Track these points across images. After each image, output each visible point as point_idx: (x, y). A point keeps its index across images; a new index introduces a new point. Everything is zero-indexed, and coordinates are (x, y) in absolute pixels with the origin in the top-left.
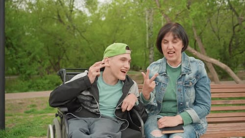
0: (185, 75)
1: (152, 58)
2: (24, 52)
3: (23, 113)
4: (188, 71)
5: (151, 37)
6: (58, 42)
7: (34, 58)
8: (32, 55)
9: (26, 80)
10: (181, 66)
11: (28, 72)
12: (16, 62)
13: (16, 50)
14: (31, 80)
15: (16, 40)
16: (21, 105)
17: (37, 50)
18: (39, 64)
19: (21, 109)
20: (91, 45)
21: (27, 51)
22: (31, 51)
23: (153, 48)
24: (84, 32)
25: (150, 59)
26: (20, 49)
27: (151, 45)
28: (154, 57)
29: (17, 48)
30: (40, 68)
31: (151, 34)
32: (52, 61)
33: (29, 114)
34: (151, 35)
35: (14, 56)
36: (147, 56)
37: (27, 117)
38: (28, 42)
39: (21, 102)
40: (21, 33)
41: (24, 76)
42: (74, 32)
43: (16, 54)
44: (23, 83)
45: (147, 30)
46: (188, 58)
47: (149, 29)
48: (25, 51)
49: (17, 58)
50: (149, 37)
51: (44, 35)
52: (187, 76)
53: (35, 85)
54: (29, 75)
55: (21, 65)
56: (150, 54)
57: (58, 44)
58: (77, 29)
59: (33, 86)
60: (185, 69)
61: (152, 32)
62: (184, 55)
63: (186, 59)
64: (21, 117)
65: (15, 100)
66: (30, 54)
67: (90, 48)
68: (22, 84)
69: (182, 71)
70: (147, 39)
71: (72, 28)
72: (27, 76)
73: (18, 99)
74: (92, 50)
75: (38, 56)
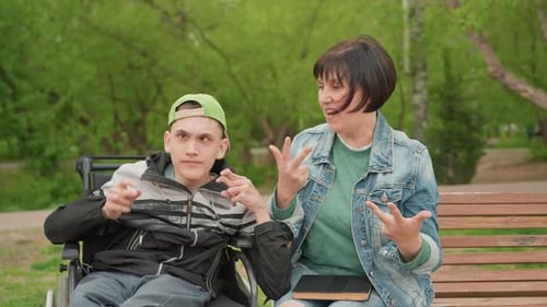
0: (376, 173)
1: (423, 106)
2: (38, 94)
3: (28, 269)
4: (385, 165)
5: (419, 40)
6: (136, 59)
7: (67, 111)
8: (62, 102)
9: (43, 174)
10: (370, 149)
11: (49, 151)
12: (15, 122)
13: (13, 86)
14: (59, 175)
15: (13, 58)
16: (23, 248)
17: (75, 86)
18: (81, 127)
19: (24, 258)
20: (235, 69)
21: (48, 90)
22: (57, 90)
23: (423, 74)
24: (212, 28)
25: (416, 107)
26: (25, 85)
27: (419, 65)
28: (427, 103)
29: (16, 81)
30: (85, 138)
31: (416, 30)
32: (124, 117)
33: (44, 272)
34: (418, 34)
35: (10, 105)
36: (406, 98)
37: (36, 281)
38: (48, 64)
39: (23, 237)
40: (27, 35)
41: (38, 163)
42: (183, 30)
43: (14, 97)
44: (37, 184)
45: (405, 17)
46: (389, 132)
47: (412, 14)
48: (42, 90)
49: (18, 110)
50: (412, 40)
51: (96, 40)
52: (380, 177)
53: (71, 188)
54: (53, 158)
55: (31, 130)
56: (415, 92)
57: (139, 68)
58: (193, 21)
59: (65, 191)
60: (379, 159)
61: (421, 25)
62: (382, 126)
63: (385, 134)
64: (21, 280)
65: (8, 232)
66: (54, 97)
67: (233, 77)
68: (33, 187)
69: (371, 164)
70: (407, 45)
71: (177, 20)
72: (49, 163)
73: (16, 231)
74: (237, 83)
75: (77, 105)
